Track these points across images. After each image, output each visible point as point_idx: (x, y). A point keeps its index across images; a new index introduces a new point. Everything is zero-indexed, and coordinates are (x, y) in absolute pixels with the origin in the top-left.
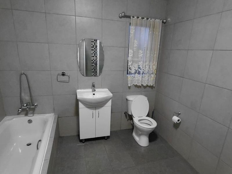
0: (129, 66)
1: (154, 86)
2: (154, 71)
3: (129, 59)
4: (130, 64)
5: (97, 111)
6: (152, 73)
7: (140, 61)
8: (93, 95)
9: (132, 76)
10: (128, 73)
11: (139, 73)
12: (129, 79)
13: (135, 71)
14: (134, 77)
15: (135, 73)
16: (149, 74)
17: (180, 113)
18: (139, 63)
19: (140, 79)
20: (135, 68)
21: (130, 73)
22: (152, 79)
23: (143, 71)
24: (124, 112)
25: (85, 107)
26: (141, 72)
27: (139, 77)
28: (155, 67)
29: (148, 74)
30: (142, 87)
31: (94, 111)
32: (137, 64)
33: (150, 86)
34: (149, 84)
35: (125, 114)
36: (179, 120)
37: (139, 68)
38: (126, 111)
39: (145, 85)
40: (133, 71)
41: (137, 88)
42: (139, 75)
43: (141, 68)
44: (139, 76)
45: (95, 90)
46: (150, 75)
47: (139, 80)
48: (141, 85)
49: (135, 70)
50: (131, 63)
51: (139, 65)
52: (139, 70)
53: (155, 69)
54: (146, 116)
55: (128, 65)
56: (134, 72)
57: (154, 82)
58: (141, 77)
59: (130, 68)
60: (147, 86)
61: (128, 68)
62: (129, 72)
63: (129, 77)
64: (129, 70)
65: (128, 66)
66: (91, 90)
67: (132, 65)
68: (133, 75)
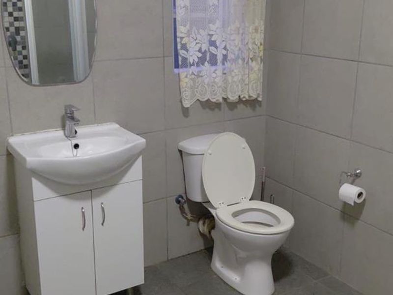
0: (182, 38)
1: (260, 99)
2: (257, 51)
3: (180, 14)
4: (182, 30)
5: (97, 202)
6: (251, 56)
7: (212, 21)
8: (75, 150)
9: (191, 73)
10: (180, 63)
11: (213, 61)
12: (183, 84)
13: (200, 55)
14: (198, 76)
15: (202, 61)
16: (243, 60)
17: (360, 173)
18: (211, 25)
19: (216, 80)
20: (199, 46)
21: (185, 64)
22: (253, 76)
23: (224, 52)
24: (175, 197)
25: (55, 195)
26: (220, 58)
27: (214, 75)
28: (259, 38)
29: (240, 61)
30: (224, 106)
31: (86, 205)
32: (204, 29)
33: (246, 100)
34: (245, 96)
35: (178, 202)
36: (360, 195)
37: (213, 44)
38: (181, 192)
39: (233, 98)
40: (193, 56)
41: (207, 110)
42: (213, 68)
43: (218, 44)
44: (214, 72)
45: (76, 132)
46: (247, 63)
47: (215, 82)
48: (221, 100)
49: (200, 51)
50: (188, 27)
51: (211, 33)
52: (213, 50)
53: (261, 44)
54: (250, 200)
55: (178, 34)
56: (196, 60)
57: (260, 87)
58: (219, 73)
59: (184, 47)
60: (240, 100)
61: (179, 47)
62: (180, 59)
63: (183, 76)
64: (182, 52)
65: (178, 40)
66: (60, 133)
67: (189, 34)
68: (194, 69)
